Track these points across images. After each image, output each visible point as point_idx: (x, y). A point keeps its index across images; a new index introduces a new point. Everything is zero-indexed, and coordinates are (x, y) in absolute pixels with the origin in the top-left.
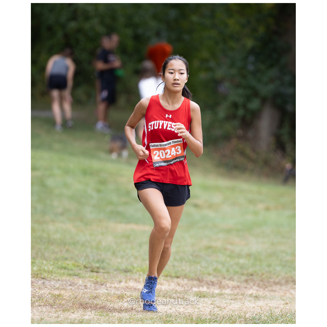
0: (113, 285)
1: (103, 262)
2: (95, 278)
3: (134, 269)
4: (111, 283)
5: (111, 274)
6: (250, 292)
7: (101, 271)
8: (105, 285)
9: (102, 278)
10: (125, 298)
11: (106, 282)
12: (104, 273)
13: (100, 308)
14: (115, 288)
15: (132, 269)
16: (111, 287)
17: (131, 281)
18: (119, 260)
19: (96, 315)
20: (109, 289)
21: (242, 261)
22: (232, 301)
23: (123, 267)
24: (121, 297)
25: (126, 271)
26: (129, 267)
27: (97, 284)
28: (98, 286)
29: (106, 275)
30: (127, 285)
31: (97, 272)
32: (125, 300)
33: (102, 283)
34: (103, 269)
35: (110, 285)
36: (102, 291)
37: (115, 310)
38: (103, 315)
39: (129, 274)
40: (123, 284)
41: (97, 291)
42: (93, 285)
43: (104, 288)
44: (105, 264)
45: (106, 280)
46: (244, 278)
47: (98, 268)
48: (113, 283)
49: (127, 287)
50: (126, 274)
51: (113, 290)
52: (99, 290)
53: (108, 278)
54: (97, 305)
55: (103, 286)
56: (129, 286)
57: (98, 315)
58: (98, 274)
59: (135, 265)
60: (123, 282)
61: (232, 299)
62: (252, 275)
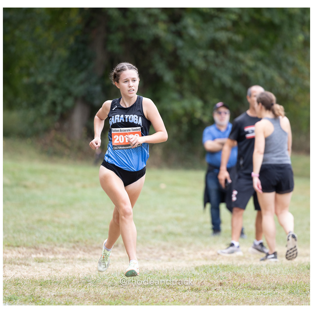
6: (78, 256)
21: (68, 231)
22: (65, 265)
46: (71, 245)
61: (64, 263)
62: (78, 242)
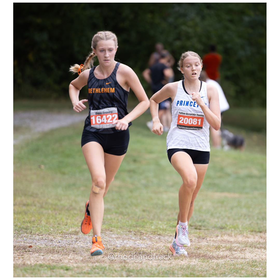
0: (212, 239)
1: (204, 221)
2: (199, 234)
3: (227, 226)
4: (210, 237)
5: (210, 231)
7: (203, 228)
8: (206, 239)
9: (203, 234)
10: (221, 249)
11: (206, 236)
12: (205, 230)
13: (202, 256)
14: (213, 241)
15: (226, 226)
16: (210, 240)
17: (225, 235)
18: (216, 220)
19: (199, 261)
20: (209, 242)
23: (219, 225)
24: (218, 248)
25: (222, 228)
26: (224, 225)
27: (199, 238)
28: (200, 240)
29: (206, 231)
30: (222, 238)
31: (200, 229)
32: (221, 250)
33: (203, 237)
34: (204, 226)
35: (210, 239)
36: (204, 243)
37: (213, 257)
38: (205, 262)
39: (223, 230)
40: (219, 238)
41: (200, 244)
42: (197, 239)
43: (205, 241)
44: (205, 223)
45: (206, 235)
47: (200, 226)
48: (212, 238)
49: (222, 240)
50: (221, 230)
51: (212, 243)
52: (202, 243)
53: (208, 234)
54: (200, 254)
55: (205, 240)
56: (224, 239)
57: (201, 262)
58: (200, 231)
59: (228, 224)
60: (219, 236)
